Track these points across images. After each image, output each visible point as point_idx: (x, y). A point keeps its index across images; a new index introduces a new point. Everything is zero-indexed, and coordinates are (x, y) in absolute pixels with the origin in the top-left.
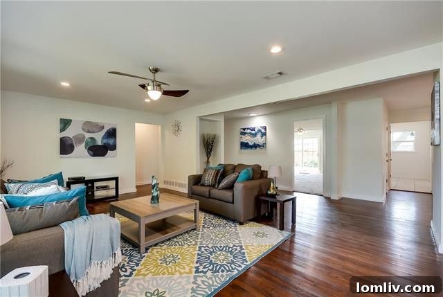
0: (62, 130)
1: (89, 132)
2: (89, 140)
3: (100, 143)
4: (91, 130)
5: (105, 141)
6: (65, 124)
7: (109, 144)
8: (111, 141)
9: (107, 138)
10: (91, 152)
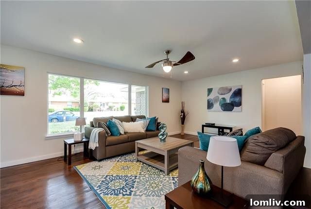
0: (208, 95)
1: (222, 94)
2: (222, 100)
3: (228, 102)
4: (223, 93)
5: (232, 100)
6: (210, 91)
7: (235, 102)
8: (237, 99)
9: (234, 97)
10: (223, 108)
